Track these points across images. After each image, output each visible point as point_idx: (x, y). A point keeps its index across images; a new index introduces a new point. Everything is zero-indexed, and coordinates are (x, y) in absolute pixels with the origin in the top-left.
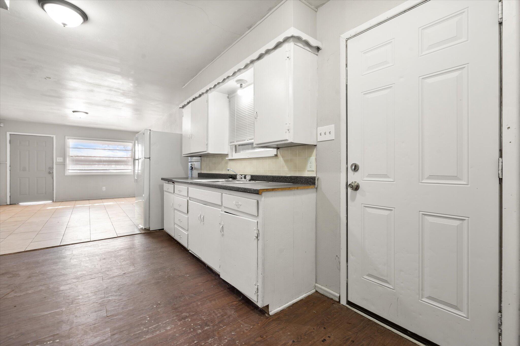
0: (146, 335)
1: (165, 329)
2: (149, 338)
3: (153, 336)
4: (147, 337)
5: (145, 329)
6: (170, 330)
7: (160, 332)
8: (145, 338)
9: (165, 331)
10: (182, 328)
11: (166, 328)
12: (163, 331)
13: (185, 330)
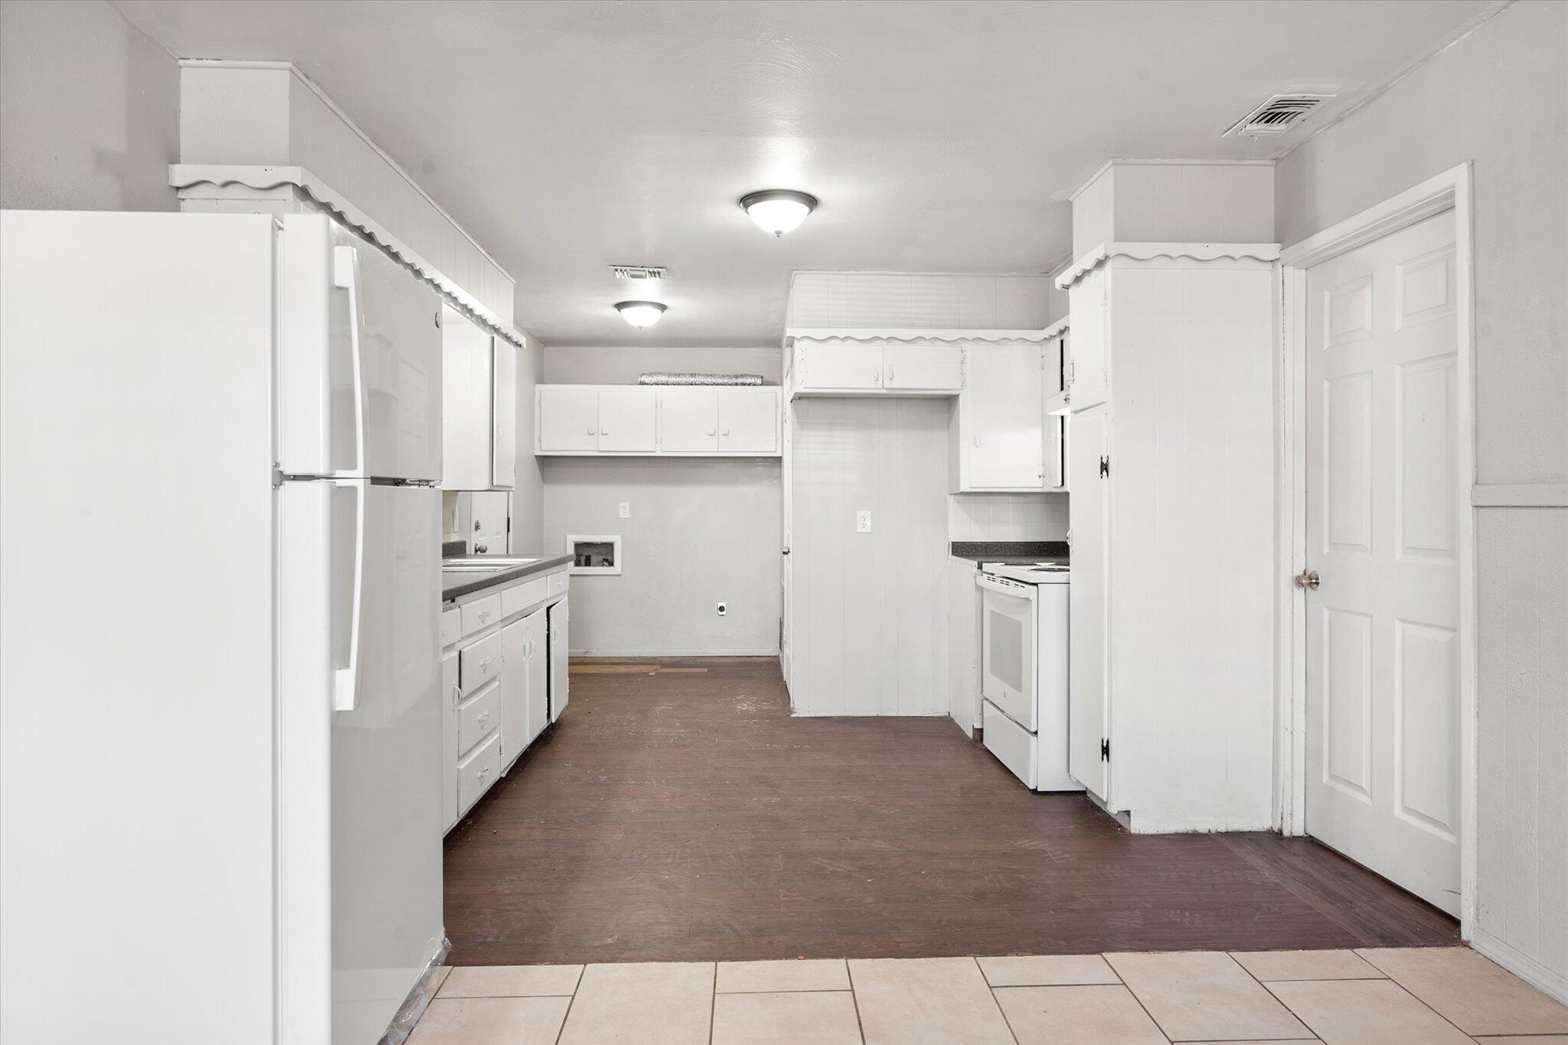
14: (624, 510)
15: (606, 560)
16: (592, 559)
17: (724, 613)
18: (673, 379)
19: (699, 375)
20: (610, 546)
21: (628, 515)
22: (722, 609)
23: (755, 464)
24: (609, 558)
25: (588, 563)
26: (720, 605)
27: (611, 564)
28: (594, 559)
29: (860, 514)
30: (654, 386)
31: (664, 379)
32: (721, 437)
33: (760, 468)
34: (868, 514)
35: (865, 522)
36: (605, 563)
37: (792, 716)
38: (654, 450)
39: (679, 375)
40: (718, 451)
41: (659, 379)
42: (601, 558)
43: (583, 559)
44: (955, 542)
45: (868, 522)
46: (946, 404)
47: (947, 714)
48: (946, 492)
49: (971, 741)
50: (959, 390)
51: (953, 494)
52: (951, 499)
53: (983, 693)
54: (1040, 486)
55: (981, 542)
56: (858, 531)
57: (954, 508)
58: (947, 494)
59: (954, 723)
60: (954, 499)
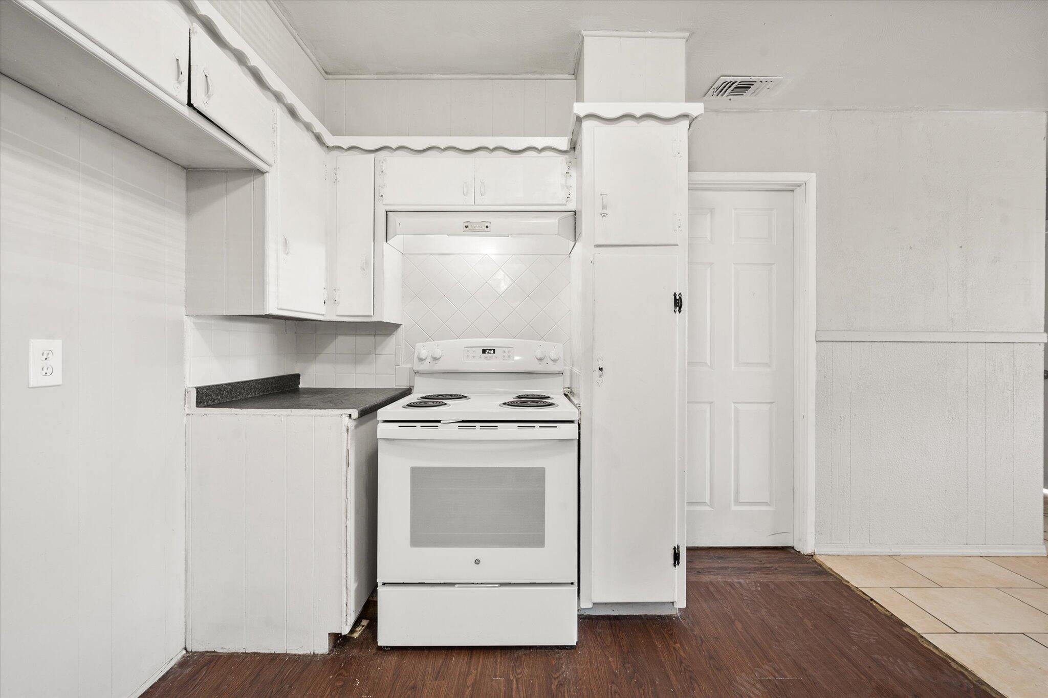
29: (39, 345)
34: (56, 346)
35: (46, 362)
44: (200, 388)
45: (56, 361)
46: (185, 174)
47: (184, 652)
48: (183, 311)
49: (329, 657)
50: (269, 165)
51: (197, 316)
52: (189, 323)
53: (377, 579)
54: (323, 313)
55: (226, 384)
56: (31, 385)
57: (192, 335)
58: (184, 313)
59: (232, 656)
60: (194, 323)
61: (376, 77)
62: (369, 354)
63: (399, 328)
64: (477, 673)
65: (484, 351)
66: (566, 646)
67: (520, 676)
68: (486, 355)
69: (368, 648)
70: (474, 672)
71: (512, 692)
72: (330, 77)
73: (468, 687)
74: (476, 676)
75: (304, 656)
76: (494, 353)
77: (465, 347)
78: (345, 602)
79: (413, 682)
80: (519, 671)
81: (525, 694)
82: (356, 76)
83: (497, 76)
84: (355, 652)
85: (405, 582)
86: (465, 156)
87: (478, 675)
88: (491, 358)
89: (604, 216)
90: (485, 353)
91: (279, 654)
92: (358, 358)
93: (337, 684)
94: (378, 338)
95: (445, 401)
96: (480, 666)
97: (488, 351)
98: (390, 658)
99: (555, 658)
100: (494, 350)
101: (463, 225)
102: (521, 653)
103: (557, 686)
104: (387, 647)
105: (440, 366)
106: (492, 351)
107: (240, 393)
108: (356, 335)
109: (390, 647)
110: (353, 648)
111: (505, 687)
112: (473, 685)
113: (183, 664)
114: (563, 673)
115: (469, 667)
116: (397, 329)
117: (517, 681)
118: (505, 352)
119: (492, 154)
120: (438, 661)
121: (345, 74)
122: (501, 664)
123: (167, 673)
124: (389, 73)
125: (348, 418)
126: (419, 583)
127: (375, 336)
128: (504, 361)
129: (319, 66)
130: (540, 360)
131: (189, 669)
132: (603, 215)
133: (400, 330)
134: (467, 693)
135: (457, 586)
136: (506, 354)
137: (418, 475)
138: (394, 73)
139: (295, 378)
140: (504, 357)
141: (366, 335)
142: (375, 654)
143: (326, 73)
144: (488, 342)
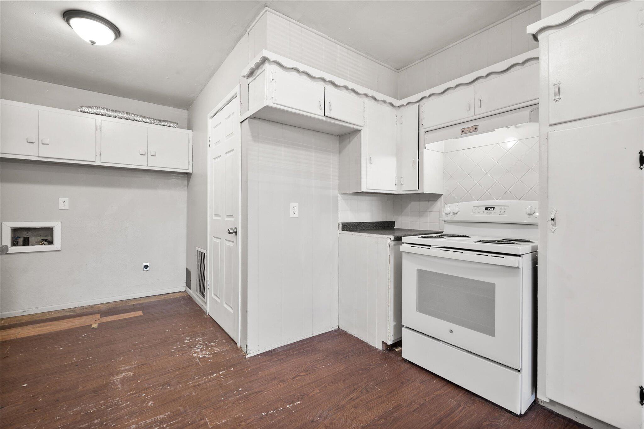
0: (164, 418)
1: (139, 425)
2: (161, 414)
3: (155, 417)
4: (162, 416)
5: (165, 426)
6: (133, 424)
7: (145, 422)
8: (165, 415)
9: (140, 423)
10: (116, 425)
11: (137, 426)
12: (141, 423)
13: (113, 424)
14: (64, 203)
15: (46, 240)
16: (30, 240)
17: (148, 269)
18: (110, 113)
19: (132, 114)
20: (50, 230)
21: (67, 207)
22: (146, 267)
23: (171, 177)
24: (49, 238)
25: (26, 242)
26: (145, 264)
27: (51, 243)
28: (32, 240)
29: (292, 204)
30: (94, 115)
31: (103, 111)
32: (149, 156)
33: (175, 180)
34: (296, 205)
35: (294, 210)
36: (45, 242)
37: (247, 356)
38: (94, 161)
39: (116, 111)
40: (148, 166)
41: (99, 110)
42: (40, 239)
43: (21, 240)
44: (343, 223)
45: (297, 210)
46: (338, 139)
47: (338, 327)
48: (337, 192)
49: (382, 352)
50: (362, 127)
51: (342, 194)
52: (340, 197)
53: (402, 322)
54: (396, 190)
55: (355, 223)
56: (291, 217)
57: (341, 202)
58: (338, 193)
59: (351, 335)
60: (342, 197)
61: (420, 61)
62: (426, 211)
63: (442, 197)
64: (443, 393)
65: (486, 209)
66: (513, 412)
67: (467, 407)
68: (488, 211)
69: (399, 357)
70: (442, 391)
71: (456, 410)
72: (400, 70)
73: (434, 395)
74: (442, 393)
75: (373, 347)
76: (494, 210)
77: (474, 206)
78: (388, 329)
79: (409, 378)
80: (468, 405)
81: (463, 415)
82: (411, 65)
83: (492, 25)
84: (393, 355)
85: (414, 329)
86: (470, 86)
87: (443, 394)
88: (491, 213)
89: (557, 101)
90: (487, 210)
91: (365, 342)
92: (421, 214)
93: (379, 362)
94: (430, 202)
95: (443, 237)
96: (447, 391)
97: (489, 209)
98: (406, 365)
99: (499, 413)
100: (494, 208)
101: (460, 131)
102: (477, 399)
103: (487, 424)
104: (407, 360)
105: (456, 218)
106: (493, 209)
107: (362, 227)
108: (420, 201)
109: (408, 361)
110: (393, 354)
111: (454, 406)
112: (437, 395)
113: (336, 331)
114: (498, 422)
115: (441, 388)
116: (440, 197)
117: (463, 408)
118: (502, 209)
119: (487, 79)
120: (427, 378)
121: (406, 66)
122: (460, 396)
123: (331, 331)
124: (426, 56)
125: (390, 240)
126: (421, 333)
127: (429, 201)
128: (500, 216)
129: (393, 69)
130: (530, 214)
131: (337, 333)
132: (555, 100)
133: (443, 198)
134: (431, 396)
135: (441, 342)
136: (503, 211)
137: (422, 274)
138: (428, 54)
139: (393, 223)
140: (500, 212)
141: (425, 201)
142: (400, 360)
143: (398, 70)
144: (489, 203)
